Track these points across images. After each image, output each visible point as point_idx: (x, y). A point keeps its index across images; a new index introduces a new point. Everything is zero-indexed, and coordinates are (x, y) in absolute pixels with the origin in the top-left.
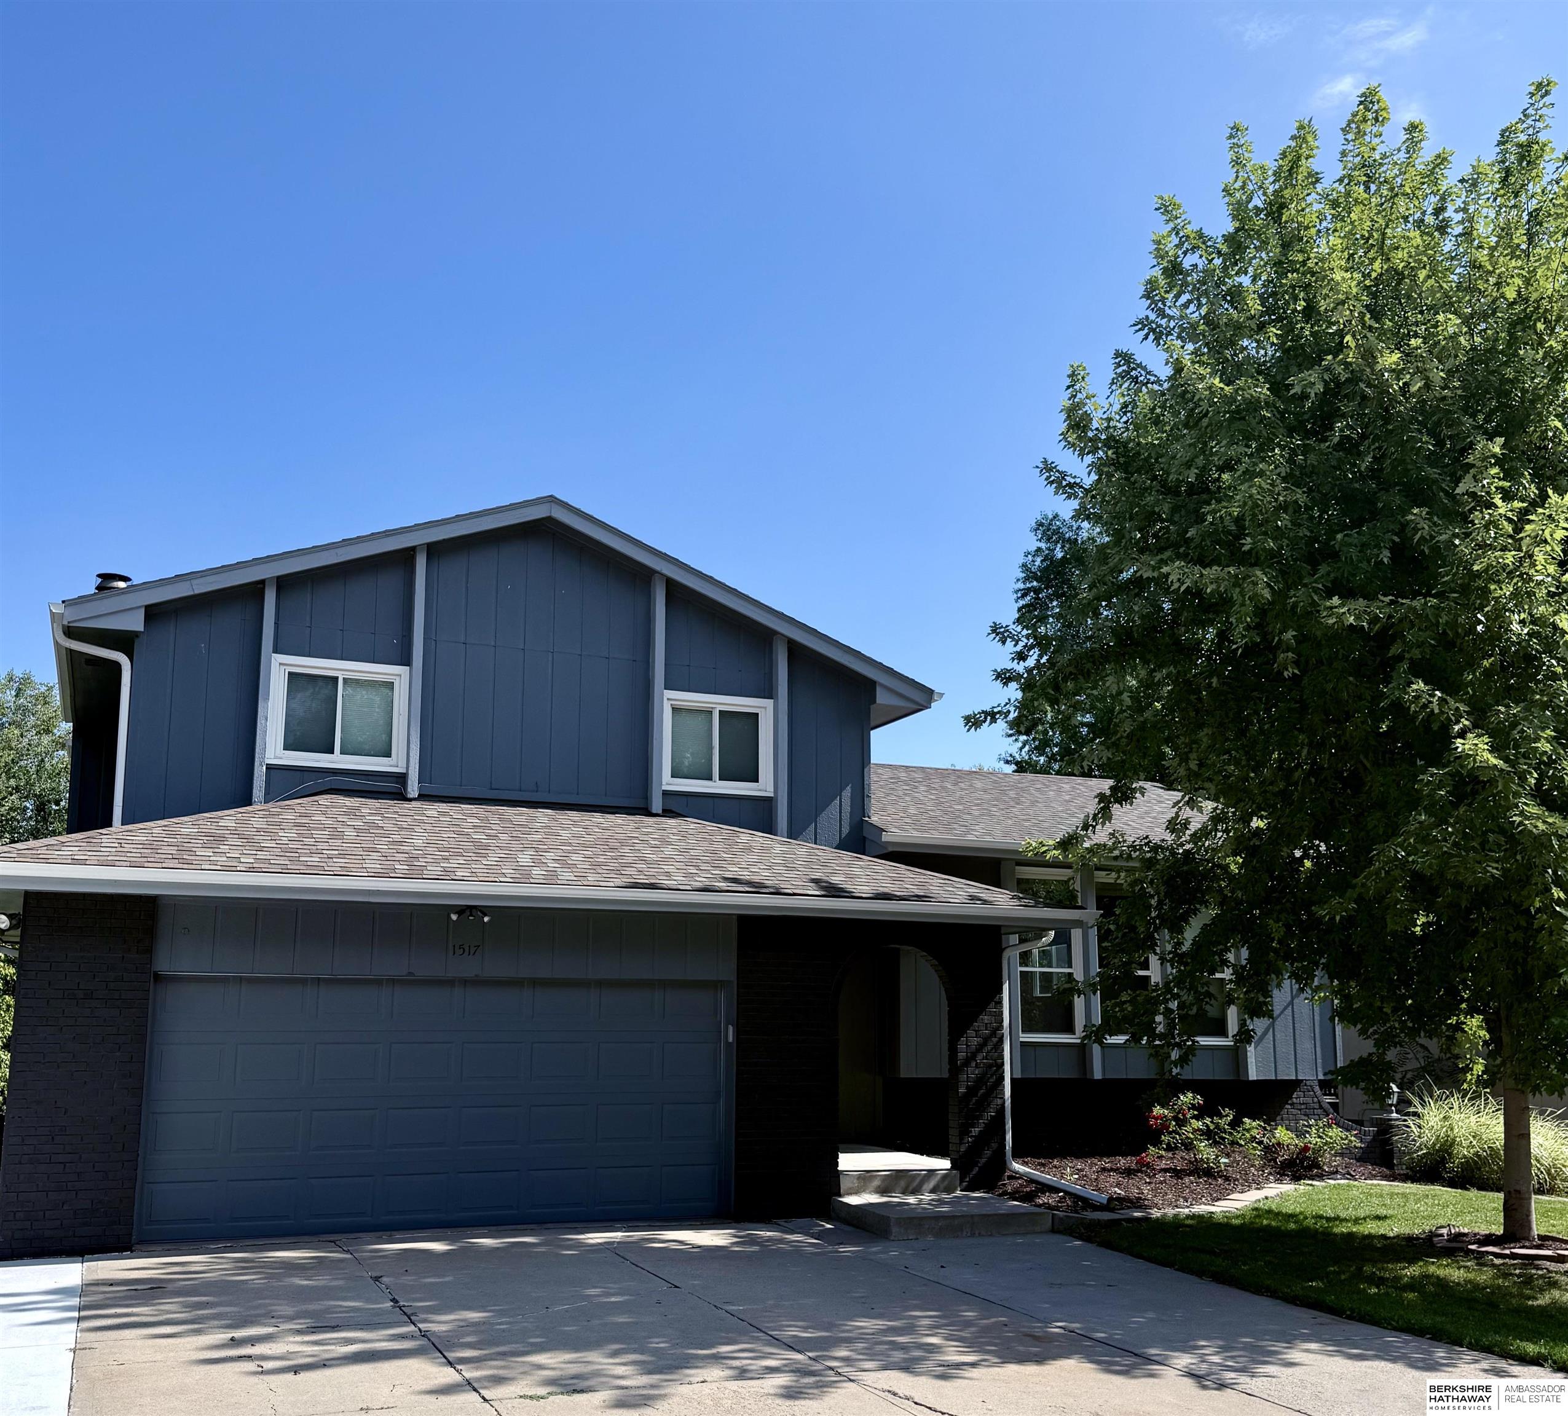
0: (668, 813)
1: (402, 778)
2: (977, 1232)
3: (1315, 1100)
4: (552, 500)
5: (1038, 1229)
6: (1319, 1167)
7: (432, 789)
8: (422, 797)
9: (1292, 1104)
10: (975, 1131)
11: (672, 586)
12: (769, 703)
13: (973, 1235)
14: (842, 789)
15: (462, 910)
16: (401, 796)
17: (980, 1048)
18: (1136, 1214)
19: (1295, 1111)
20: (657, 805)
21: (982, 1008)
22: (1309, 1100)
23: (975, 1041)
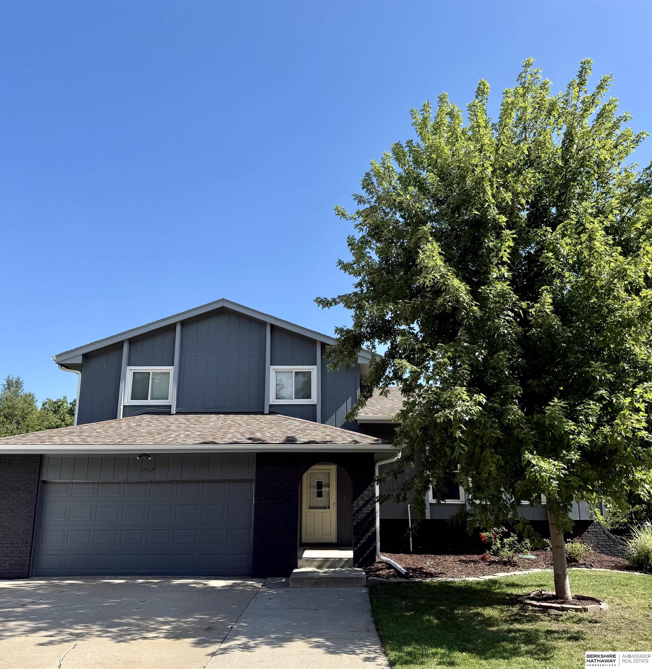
0: (271, 413)
1: (170, 407)
2: (329, 585)
3: (601, 530)
4: (223, 300)
5: (359, 585)
6: (577, 561)
7: (181, 410)
8: (177, 413)
9: (588, 532)
10: (362, 542)
11: (273, 327)
12: (315, 367)
13: (327, 586)
14: (347, 399)
15: (141, 456)
16: (169, 414)
17: (364, 505)
18: (417, 580)
19: (589, 535)
20: (267, 411)
21: (365, 488)
22: (598, 530)
23: (361, 503)
